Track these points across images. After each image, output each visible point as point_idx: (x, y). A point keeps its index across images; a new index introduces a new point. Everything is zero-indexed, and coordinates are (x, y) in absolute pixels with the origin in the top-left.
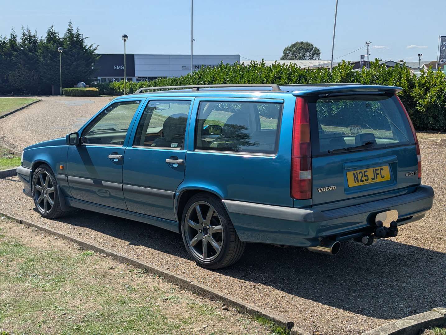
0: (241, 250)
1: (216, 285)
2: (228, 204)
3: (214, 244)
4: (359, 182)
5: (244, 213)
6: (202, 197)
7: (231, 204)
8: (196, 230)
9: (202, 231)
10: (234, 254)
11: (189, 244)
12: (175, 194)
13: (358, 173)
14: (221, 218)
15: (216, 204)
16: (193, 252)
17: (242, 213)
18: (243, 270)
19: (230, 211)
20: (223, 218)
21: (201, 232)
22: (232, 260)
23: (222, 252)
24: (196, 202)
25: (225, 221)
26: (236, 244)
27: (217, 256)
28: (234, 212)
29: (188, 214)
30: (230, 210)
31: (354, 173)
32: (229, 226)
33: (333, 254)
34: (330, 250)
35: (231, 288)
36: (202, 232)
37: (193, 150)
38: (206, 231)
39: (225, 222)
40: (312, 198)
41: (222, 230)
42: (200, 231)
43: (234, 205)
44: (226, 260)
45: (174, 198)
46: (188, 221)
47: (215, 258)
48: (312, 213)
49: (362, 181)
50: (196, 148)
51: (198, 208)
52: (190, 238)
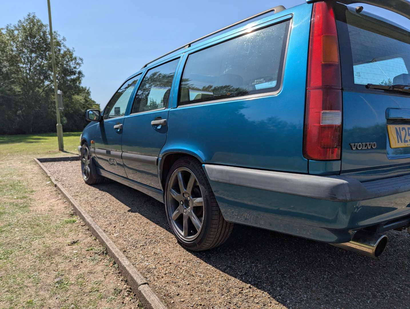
0: (227, 230)
1: (187, 283)
2: (209, 169)
3: (195, 221)
4: (403, 142)
5: (228, 182)
6: (183, 162)
7: (212, 170)
8: (177, 201)
9: (183, 202)
10: (218, 236)
11: (171, 218)
12: (158, 159)
13: (401, 129)
14: (201, 188)
15: (197, 170)
16: (174, 226)
17: (225, 181)
18: (231, 255)
19: (212, 179)
20: (204, 188)
21: (182, 205)
22: (216, 243)
23: (202, 232)
24: (177, 168)
25: (207, 191)
26: (220, 223)
27: (197, 236)
28: (216, 180)
29: (170, 183)
30: (212, 177)
31: (396, 128)
32: (211, 198)
33: (376, 256)
34: (373, 250)
35: (207, 290)
36: (184, 205)
37: (176, 107)
38: (186, 203)
39: (207, 193)
40: (341, 159)
41: (203, 203)
42: (182, 202)
43: (216, 170)
44: (207, 243)
45: (157, 164)
46: (171, 190)
47: (195, 238)
48: (346, 184)
49: (406, 141)
50: (179, 103)
51: (180, 175)
52: (172, 211)
